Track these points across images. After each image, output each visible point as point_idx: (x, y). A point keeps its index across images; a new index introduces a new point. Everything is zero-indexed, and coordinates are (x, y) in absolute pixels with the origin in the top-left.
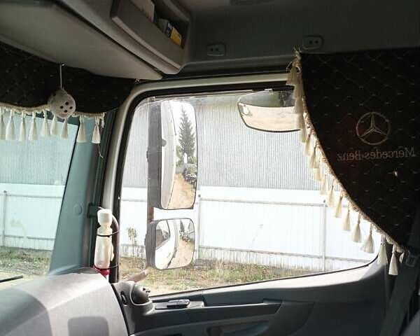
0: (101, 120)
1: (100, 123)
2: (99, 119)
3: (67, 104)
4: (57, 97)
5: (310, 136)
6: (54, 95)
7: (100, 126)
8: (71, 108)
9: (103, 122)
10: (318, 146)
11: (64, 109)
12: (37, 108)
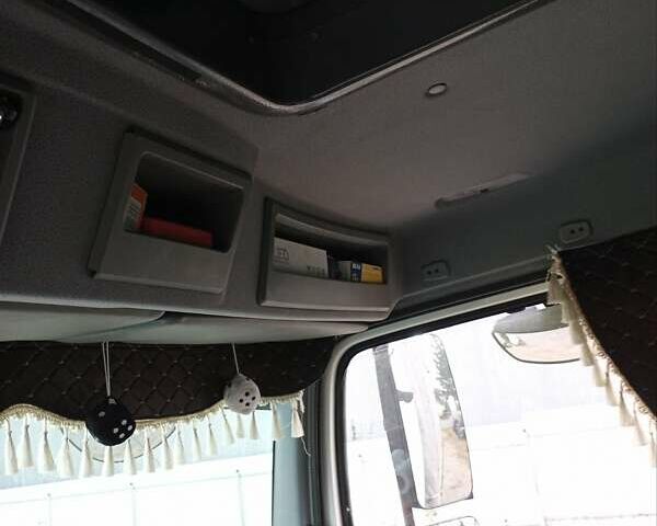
0: (299, 402)
1: (299, 407)
2: (296, 401)
3: (247, 394)
4: (233, 388)
5: (607, 375)
6: (230, 386)
7: (299, 410)
8: (254, 398)
9: (302, 403)
10: (625, 388)
11: (245, 402)
12: (212, 408)
